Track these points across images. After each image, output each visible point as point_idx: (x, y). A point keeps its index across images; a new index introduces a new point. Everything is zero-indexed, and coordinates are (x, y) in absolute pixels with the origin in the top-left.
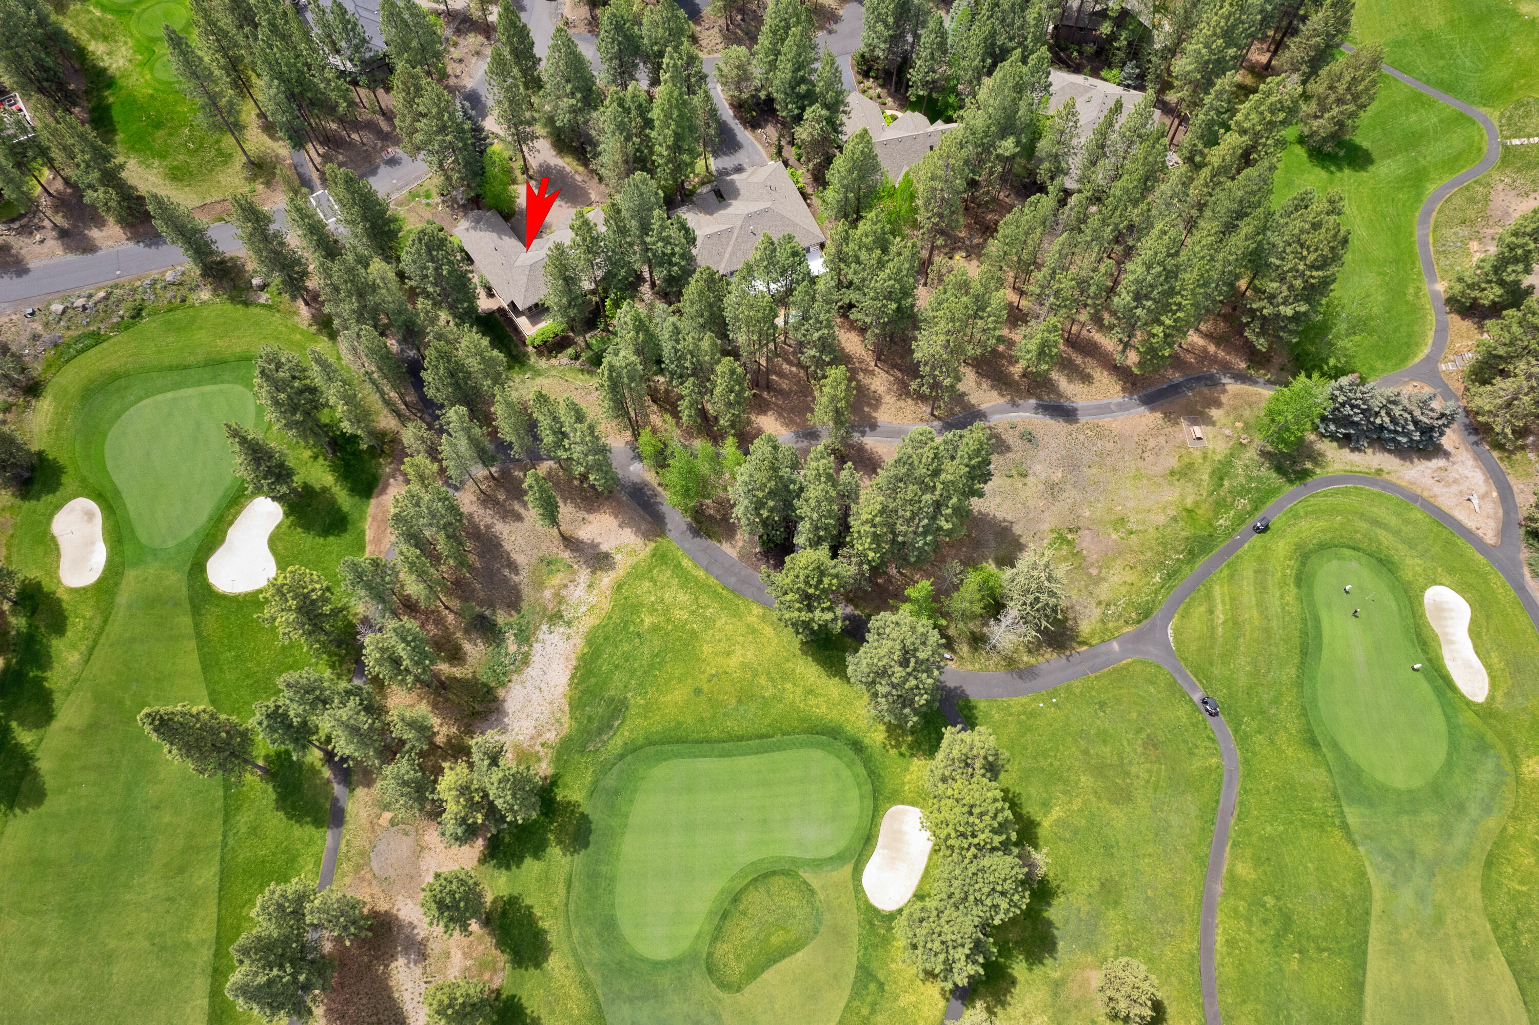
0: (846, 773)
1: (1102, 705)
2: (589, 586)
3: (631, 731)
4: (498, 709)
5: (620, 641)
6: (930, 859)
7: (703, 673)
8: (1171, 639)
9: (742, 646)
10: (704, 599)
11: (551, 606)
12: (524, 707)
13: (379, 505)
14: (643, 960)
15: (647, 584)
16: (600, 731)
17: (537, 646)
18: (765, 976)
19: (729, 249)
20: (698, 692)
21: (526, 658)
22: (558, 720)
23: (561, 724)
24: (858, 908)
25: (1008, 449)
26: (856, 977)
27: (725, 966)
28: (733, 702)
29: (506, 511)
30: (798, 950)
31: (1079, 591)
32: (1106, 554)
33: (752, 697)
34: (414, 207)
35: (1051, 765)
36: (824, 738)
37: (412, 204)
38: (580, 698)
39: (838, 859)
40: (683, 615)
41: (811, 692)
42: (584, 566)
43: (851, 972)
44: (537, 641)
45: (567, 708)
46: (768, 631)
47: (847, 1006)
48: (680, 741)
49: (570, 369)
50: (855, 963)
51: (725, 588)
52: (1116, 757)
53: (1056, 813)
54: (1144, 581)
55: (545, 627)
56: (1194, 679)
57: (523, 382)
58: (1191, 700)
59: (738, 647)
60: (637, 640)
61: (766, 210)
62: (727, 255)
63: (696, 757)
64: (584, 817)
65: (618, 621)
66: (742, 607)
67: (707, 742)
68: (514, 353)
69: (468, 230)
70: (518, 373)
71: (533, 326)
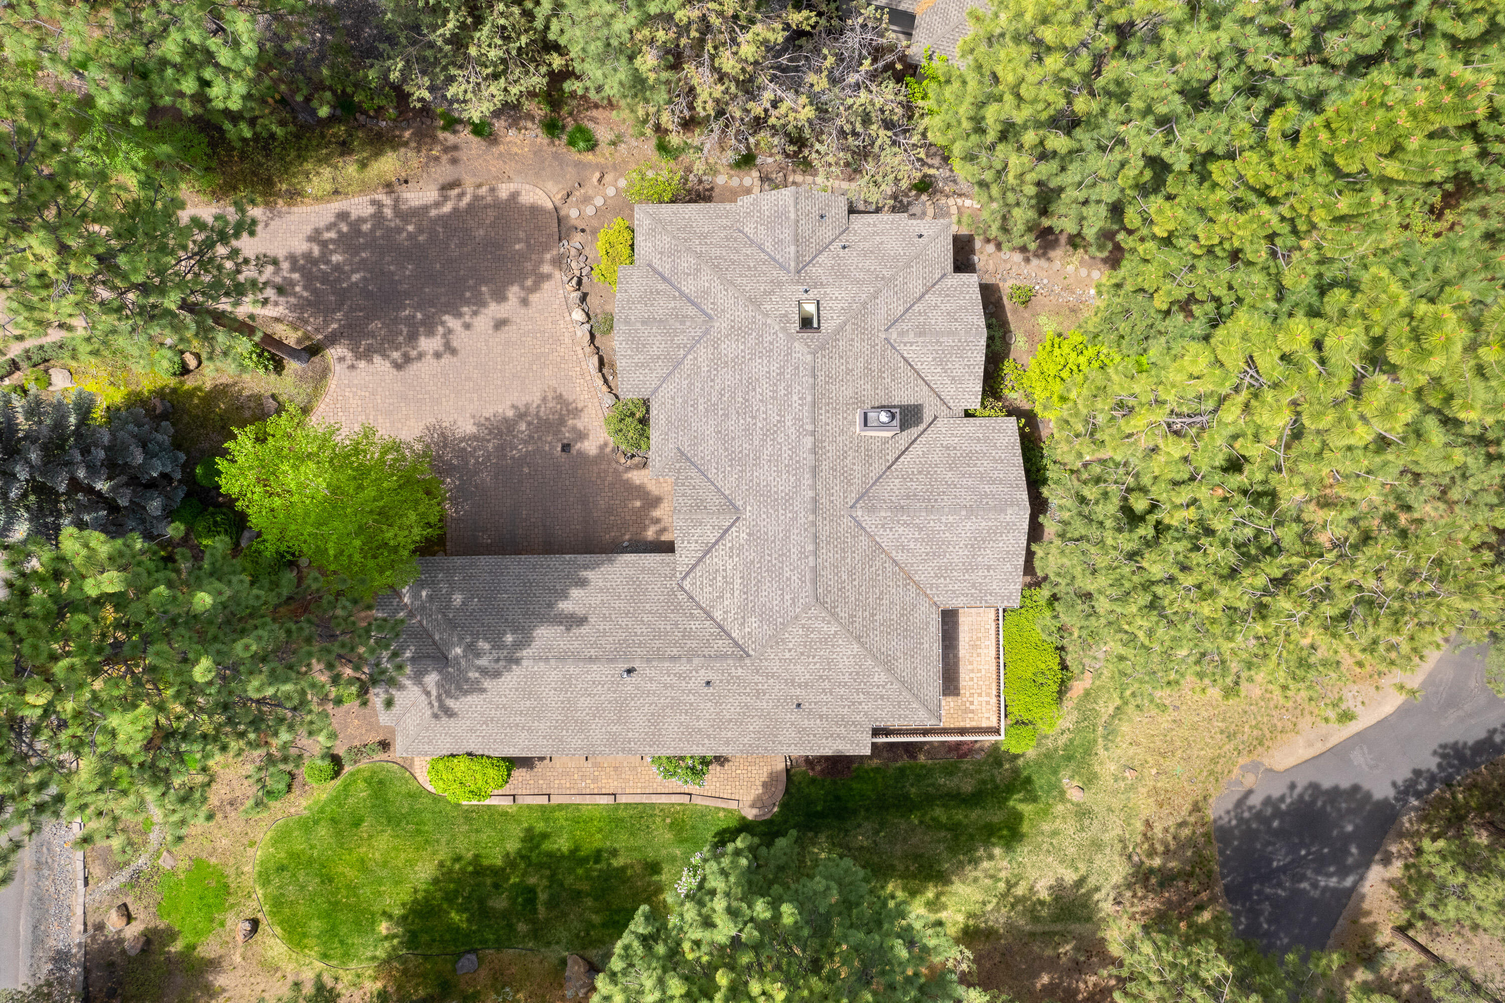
57: (1083, 813)
68: (968, 786)
69: (449, 713)
70: (1045, 812)
71: (958, 694)
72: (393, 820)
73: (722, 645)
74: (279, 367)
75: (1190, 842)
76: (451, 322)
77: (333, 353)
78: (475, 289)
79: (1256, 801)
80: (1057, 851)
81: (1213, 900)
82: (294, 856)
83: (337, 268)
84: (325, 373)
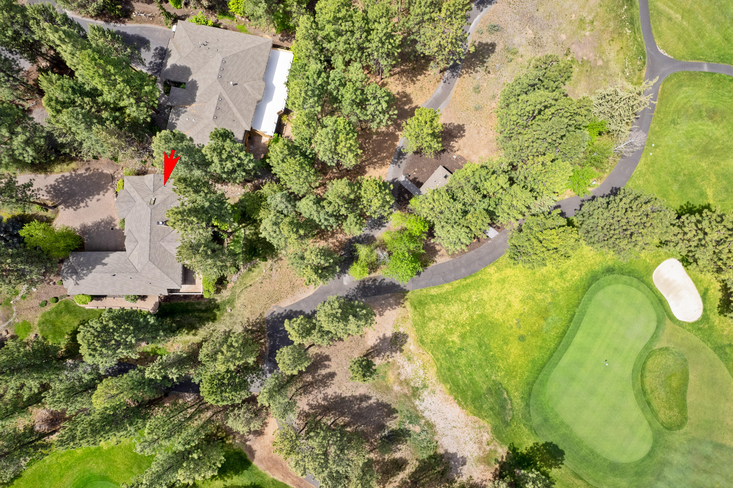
0: (620, 287)
1: (673, 122)
2: (409, 360)
3: (517, 390)
4: (449, 458)
5: (456, 362)
6: (690, 275)
7: (512, 327)
8: (666, 54)
9: (509, 294)
10: (464, 296)
11: (406, 391)
12: (458, 442)
13: (261, 461)
14: (643, 460)
15: (431, 324)
16: (503, 407)
17: (426, 414)
18: (688, 401)
19: (235, 110)
20: (522, 338)
21: (429, 424)
22: (480, 428)
23: (483, 427)
24: (689, 330)
25: (493, 45)
26: (718, 355)
27: (670, 418)
28: (542, 322)
29: (321, 381)
30: (688, 375)
31: (605, 80)
32: (594, 47)
33: (547, 310)
34: (18, 310)
35: (685, 175)
36: (593, 285)
37: (14, 308)
38: (475, 407)
39: (660, 323)
40: (466, 315)
41: (562, 274)
42: (394, 354)
43: (714, 356)
44: (423, 412)
45: (476, 418)
46: (509, 272)
47: (729, 369)
48: (543, 367)
49: (243, 278)
50: (711, 351)
51: (465, 279)
52: (704, 138)
53: (710, 192)
54: (624, 39)
55: (417, 402)
56: (696, 61)
57: (231, 315)
58: (705, 73)
59: (508, 297)
60: (463, 352)
61: (224, 62)
62: (238, 115)
63: (557, 364)
64: (546, 444)
65: (443, 356)
66: (483, 277)
67: (554, 352)
68: (203, 308)
69: (77, 284)
70: (222, 315)
71: (195, 284)
72: (70, 312)
73: (134, 270)
74: (47, 210)
75: (259, 323)
76: (87, 200)
77: (60, 207)
78: (93, 193)
79: (276, 313)
80: (225, 324)
81: (264, 337)
82: (46, 320)
83: (61, 188)
84: (58, 212)
